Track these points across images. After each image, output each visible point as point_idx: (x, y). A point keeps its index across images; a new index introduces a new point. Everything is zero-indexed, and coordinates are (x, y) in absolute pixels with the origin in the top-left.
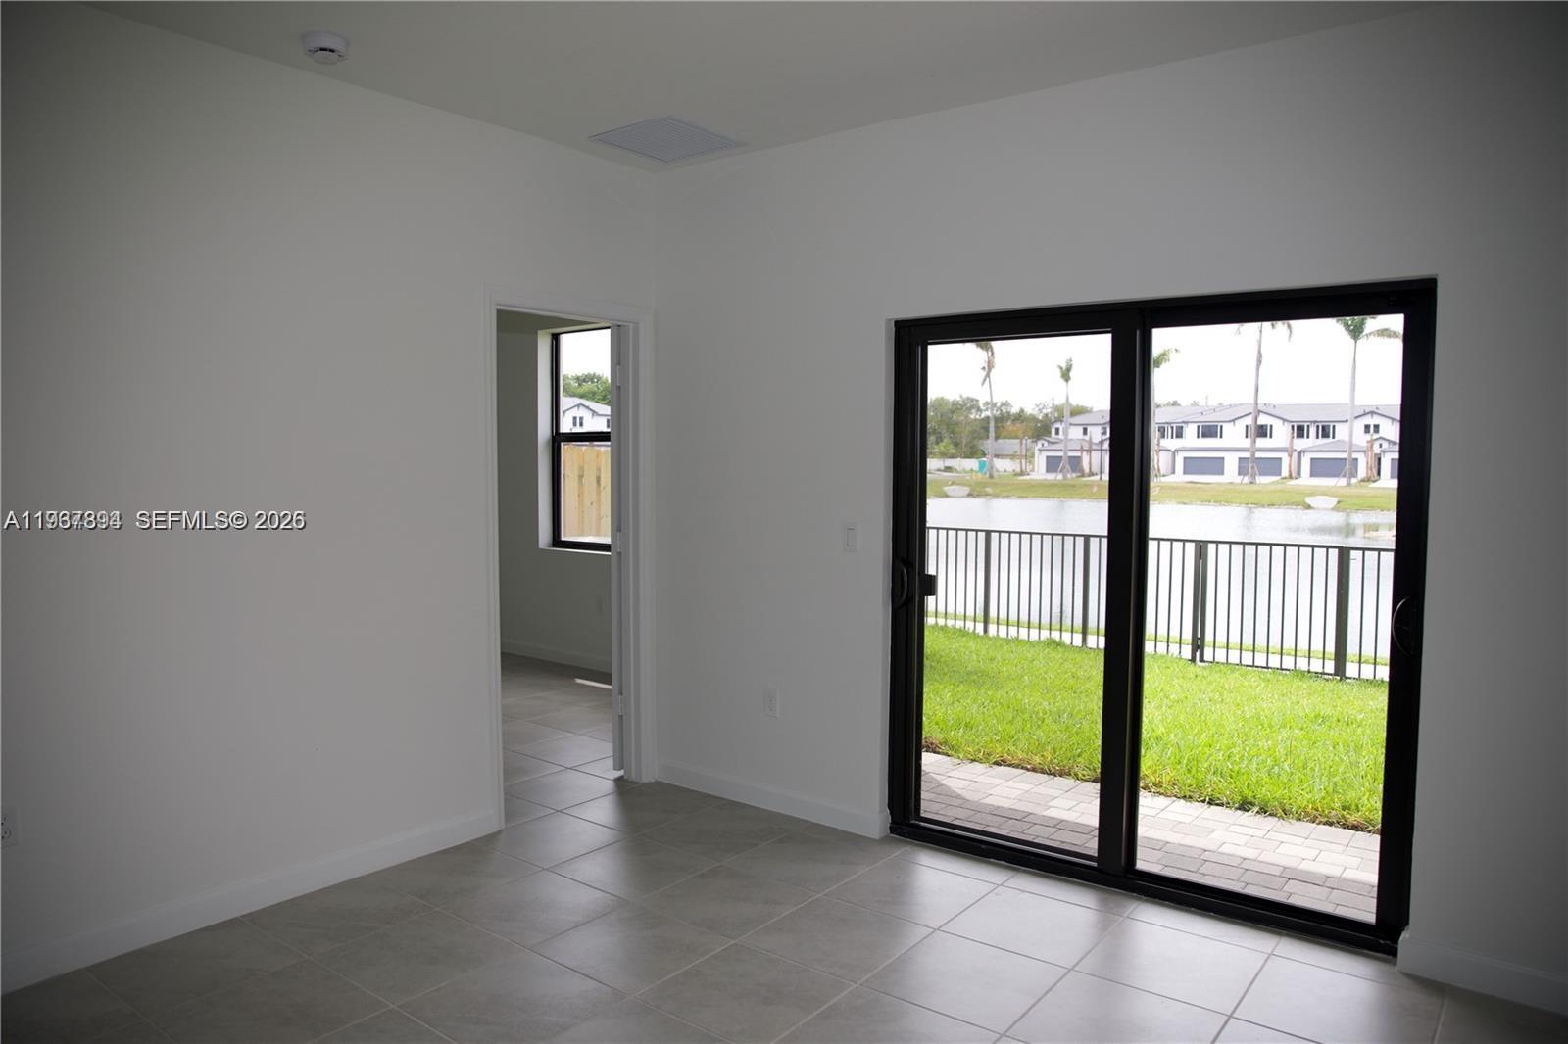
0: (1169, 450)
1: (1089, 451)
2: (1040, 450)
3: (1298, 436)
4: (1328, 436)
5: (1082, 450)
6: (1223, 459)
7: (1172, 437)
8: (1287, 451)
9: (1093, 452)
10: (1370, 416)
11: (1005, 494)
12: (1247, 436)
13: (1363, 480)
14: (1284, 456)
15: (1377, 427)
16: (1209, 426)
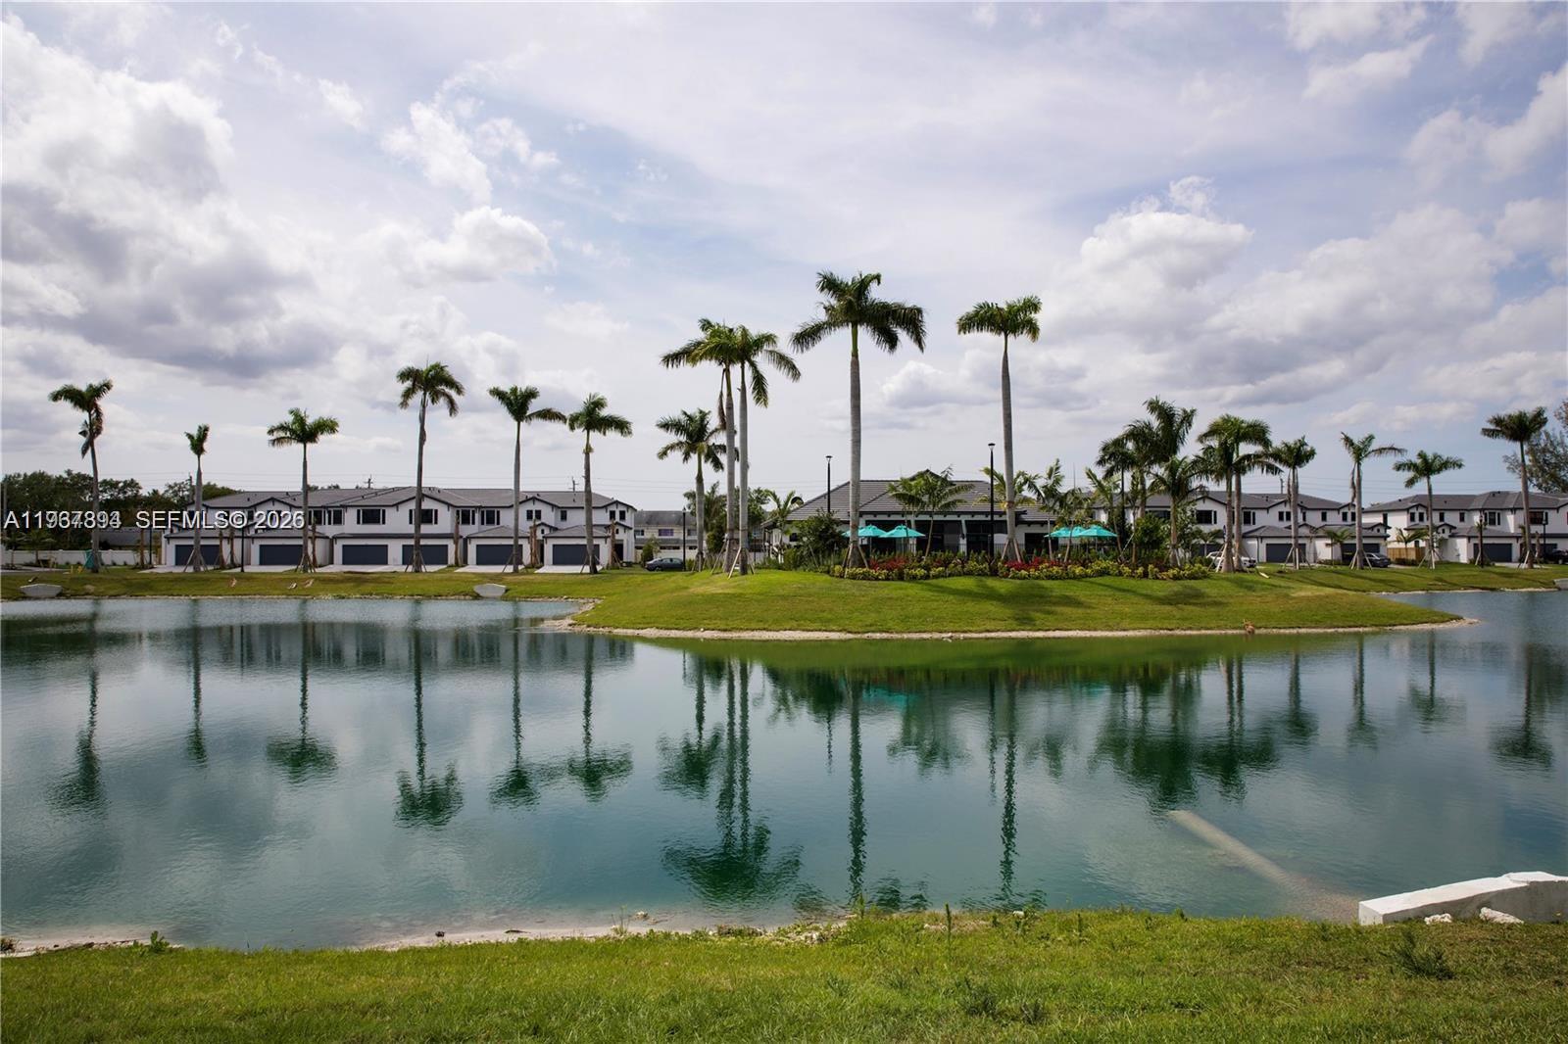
0: (327, 537)
1: (230, 539)
2: (168, 538)
3: (463, 523)
4: (493, 523)
5: (221, 537)
6: (387, 546)
7: (330, 523)
8: (452, 538)
9: (235, 540)
10: (531, 502)
11: (112, 592)
12: (411, 523)
13: (527, 567)
14: (450, 544)
15: (538, 513)
16: (372, 510)
